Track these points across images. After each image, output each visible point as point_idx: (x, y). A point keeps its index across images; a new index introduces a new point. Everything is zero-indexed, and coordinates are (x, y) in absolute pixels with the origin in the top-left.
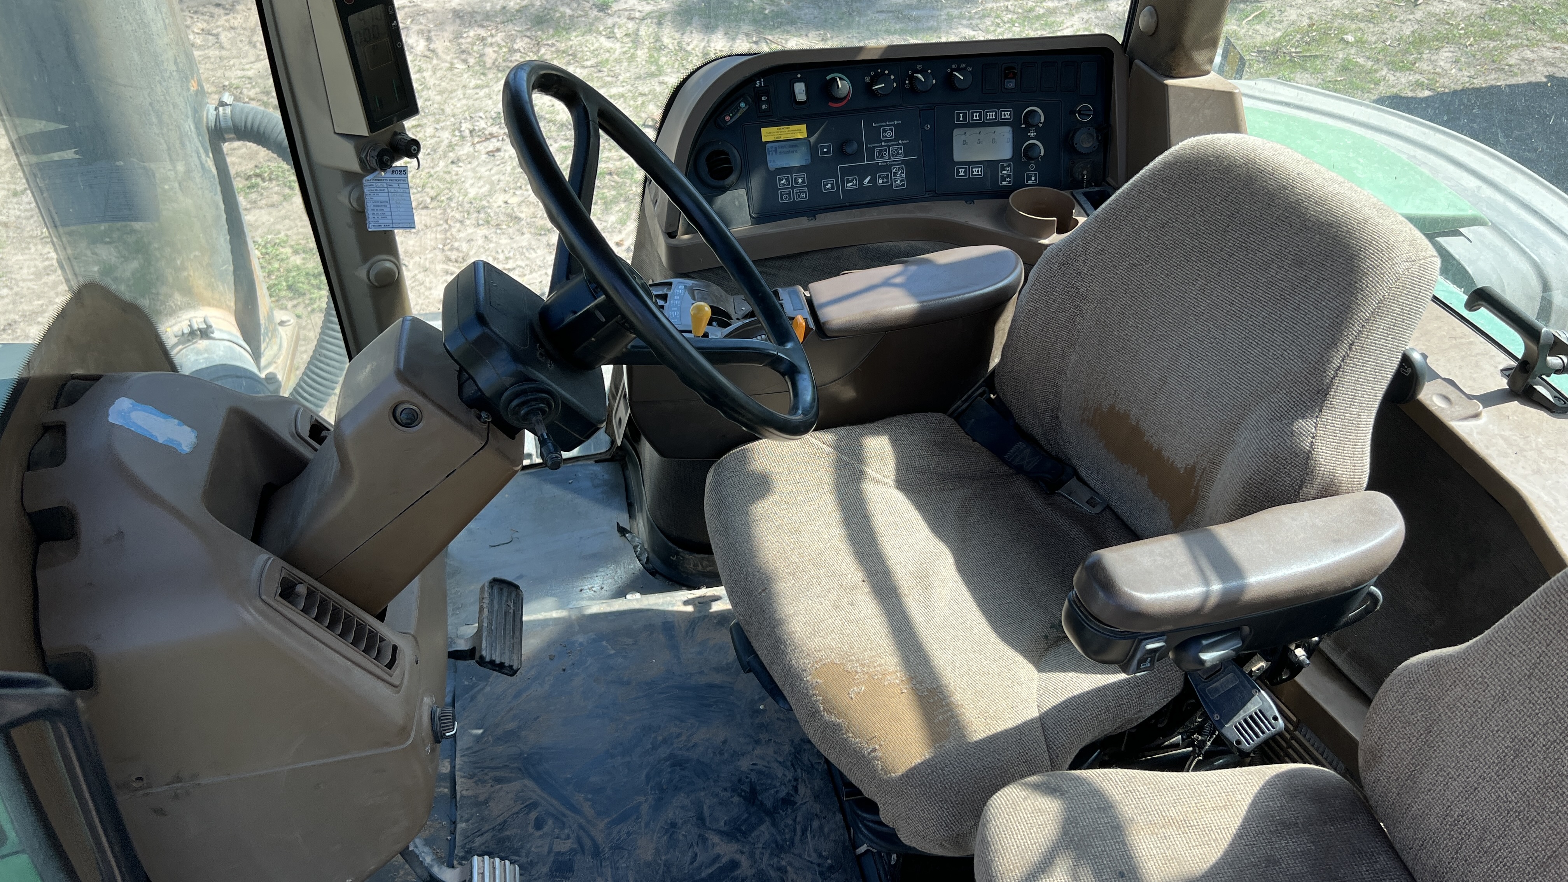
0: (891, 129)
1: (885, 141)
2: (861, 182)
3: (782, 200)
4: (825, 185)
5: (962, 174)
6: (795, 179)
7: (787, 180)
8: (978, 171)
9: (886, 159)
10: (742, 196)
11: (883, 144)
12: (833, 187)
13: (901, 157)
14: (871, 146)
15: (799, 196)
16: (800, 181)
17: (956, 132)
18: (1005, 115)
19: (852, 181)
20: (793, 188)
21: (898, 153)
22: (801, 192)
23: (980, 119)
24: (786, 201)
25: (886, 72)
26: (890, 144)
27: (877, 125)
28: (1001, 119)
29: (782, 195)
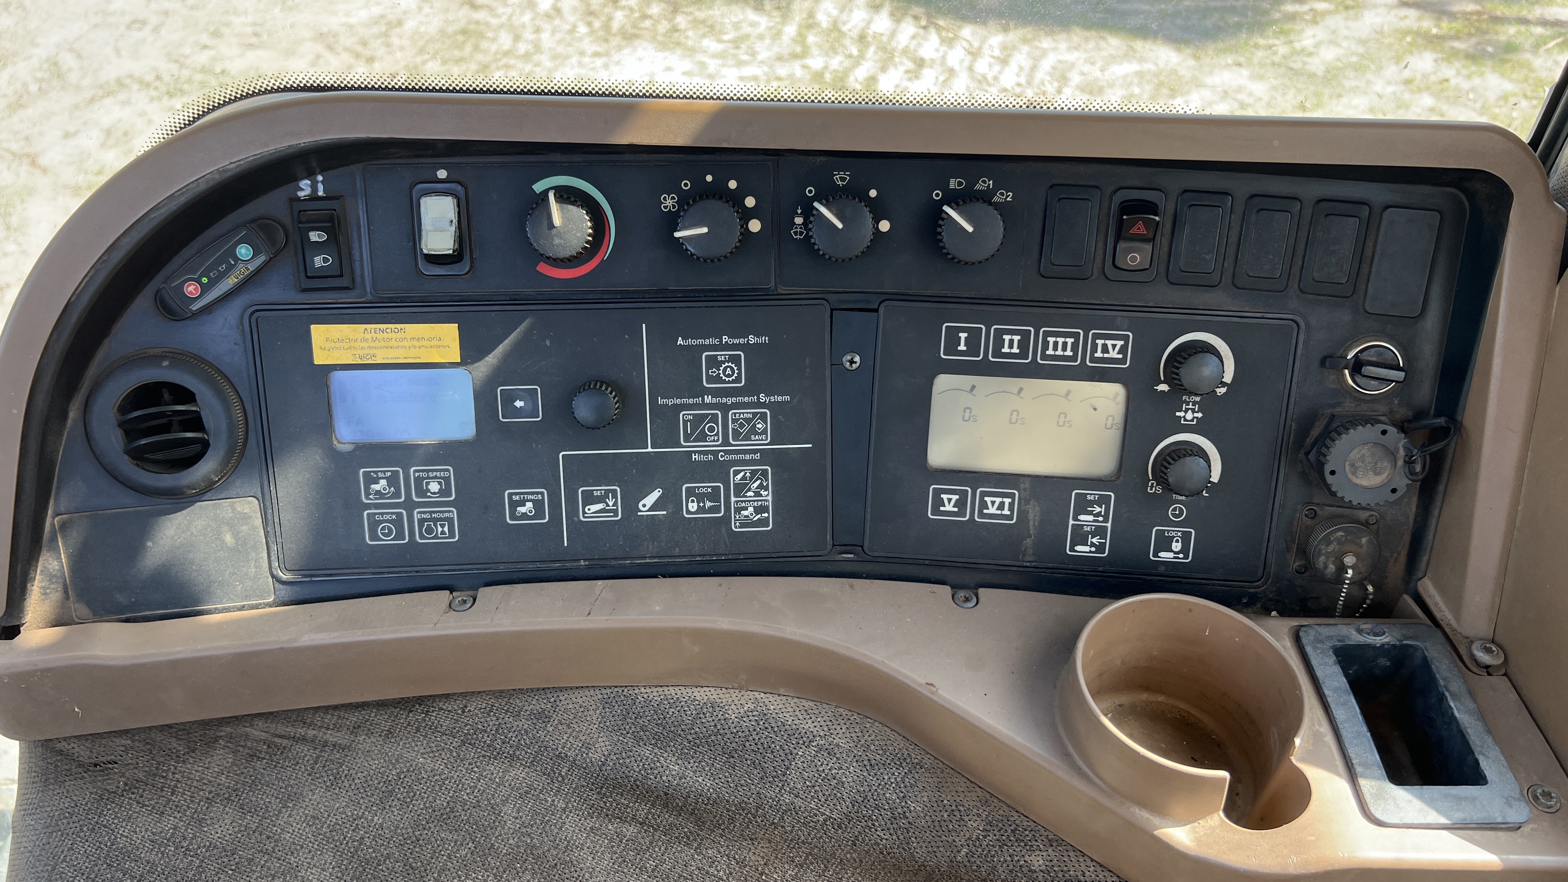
0: (735, 359)
1: (715, 393)
2: (630, 505)
3: (374, 536)
4: (514, 505)
5: (949, 508)
6: (418, 481)
7: (393, 481)
8: (1001, 507)
9: (713, 443)
10: (246, 518)
11: (708, 399)
12: (539, 513)
13: (762, 442)
14: (670, 402)
15: (429, 530)
16: (434, 487)
17: (943, 382)
18: (1105, 349)
19: (598, 500)
20: (409, 505)
21: (753, 431)
22: (435, 521)
23: (1023, 354)
24: (388, 541)
25: (733, 184)
26: (730, 401)
27: (690, 342)
28: (1093, 360)
29: (374, 524)
